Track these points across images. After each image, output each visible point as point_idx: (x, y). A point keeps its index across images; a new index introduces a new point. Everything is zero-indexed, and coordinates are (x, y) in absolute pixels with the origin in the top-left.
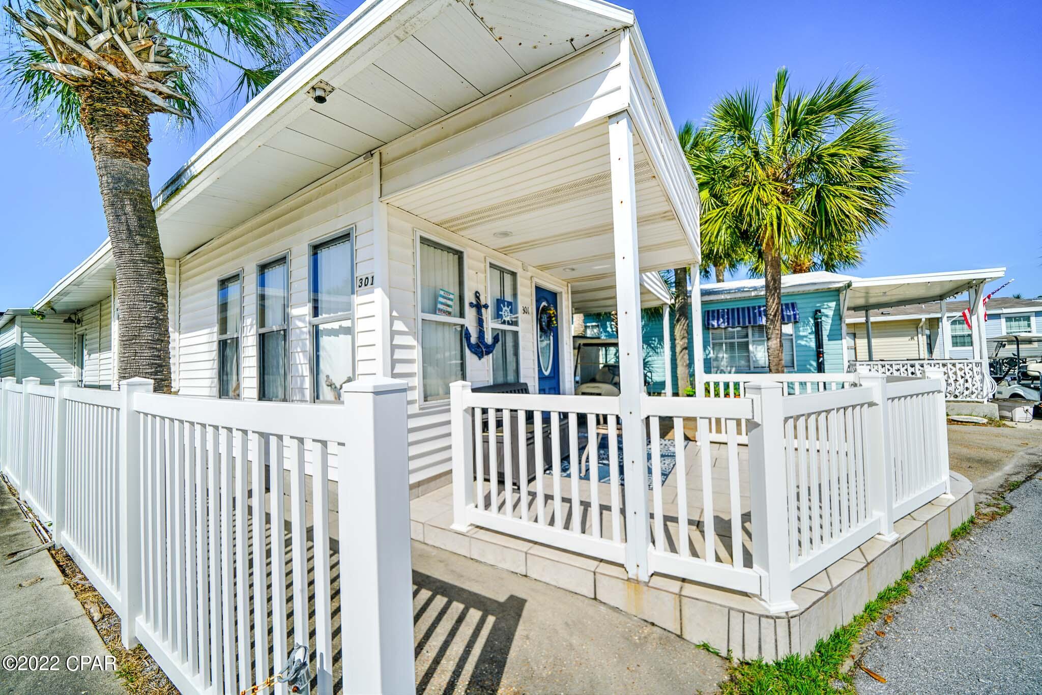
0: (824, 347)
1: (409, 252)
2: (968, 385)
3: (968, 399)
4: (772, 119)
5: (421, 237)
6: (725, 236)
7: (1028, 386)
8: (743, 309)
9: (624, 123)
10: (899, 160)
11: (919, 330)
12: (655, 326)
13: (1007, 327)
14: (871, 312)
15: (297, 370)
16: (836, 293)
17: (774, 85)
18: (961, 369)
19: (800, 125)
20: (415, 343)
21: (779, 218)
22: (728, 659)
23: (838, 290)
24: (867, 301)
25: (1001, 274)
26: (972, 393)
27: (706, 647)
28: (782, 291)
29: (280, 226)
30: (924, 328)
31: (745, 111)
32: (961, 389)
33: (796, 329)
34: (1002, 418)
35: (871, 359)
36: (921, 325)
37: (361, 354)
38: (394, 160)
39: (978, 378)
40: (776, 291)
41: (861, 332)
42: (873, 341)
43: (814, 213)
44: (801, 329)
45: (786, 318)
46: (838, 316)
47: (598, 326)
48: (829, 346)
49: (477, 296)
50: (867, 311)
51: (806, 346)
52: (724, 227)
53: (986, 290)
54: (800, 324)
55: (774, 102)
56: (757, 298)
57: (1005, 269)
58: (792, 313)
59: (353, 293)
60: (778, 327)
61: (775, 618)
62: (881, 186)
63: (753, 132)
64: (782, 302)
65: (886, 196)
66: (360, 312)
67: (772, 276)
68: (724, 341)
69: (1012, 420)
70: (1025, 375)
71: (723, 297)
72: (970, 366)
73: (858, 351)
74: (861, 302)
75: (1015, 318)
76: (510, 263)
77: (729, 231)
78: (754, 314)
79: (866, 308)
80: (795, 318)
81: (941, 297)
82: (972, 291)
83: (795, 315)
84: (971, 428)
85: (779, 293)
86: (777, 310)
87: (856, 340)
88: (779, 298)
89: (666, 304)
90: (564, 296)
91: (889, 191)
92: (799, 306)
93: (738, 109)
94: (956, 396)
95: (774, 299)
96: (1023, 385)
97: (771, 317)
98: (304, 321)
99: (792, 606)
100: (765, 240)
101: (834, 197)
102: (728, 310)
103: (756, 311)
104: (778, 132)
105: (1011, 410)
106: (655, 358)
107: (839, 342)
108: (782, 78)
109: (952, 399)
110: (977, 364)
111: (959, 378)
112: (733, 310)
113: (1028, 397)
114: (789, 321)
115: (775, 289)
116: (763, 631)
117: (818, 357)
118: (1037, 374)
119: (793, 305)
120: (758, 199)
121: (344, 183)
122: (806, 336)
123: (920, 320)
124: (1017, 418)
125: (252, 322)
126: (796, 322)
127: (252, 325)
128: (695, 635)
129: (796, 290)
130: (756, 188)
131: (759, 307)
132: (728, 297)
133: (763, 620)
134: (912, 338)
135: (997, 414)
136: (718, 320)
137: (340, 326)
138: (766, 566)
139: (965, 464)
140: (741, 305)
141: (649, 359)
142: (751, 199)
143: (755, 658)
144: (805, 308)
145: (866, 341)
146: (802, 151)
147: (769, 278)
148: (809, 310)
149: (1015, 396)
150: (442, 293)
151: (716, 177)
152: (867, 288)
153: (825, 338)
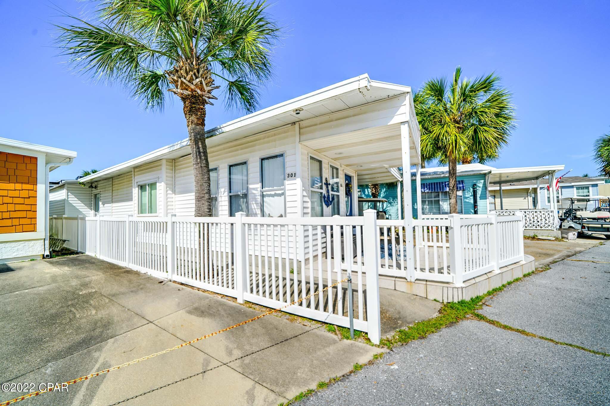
0: (478, 203)
1: (306, 163)
2: (547, 222)
3: (547, 229)
4: (453, 91)
5: (311, 157)
6: (430, 148)
7: (576, 223)
8: (437, 183)
9: (406, 125)
10: (513, 114)
11: (529, 194)
12: (391, 192)
13: (577, 193)
14: (502, 185)
15: (253, 211)
16: (484, 176)
17: (454, 74)
18: (544, 214)
19: (467, 96)
20: (309, 200)
21: (456, 141)
22: (443, 303)
23: (485, 175)
24: (500, 179)
25: (563, 168)
26: (549, 226)
27: (435, 300)
28: (457, 174)
29: (242, 149)
30: (531, 193)
31: (440, 87)
32: (543, 224)
33: (464, 194)
34: (563, 238)
35: (502, 209)
36: (529, 191)
37: (288, 204)
38: (306, 127)
39: (551, 218)
40: (454, 175)
41: (497, 195)
42: (503, 199)
43: (473, 139)
44: (466, 193)
45: (459, 188)
46: (485, 187)
47: (360, 191)
48: (480, 202)
49: (326, 180)
50: (500, 184)
51: (469, 202)
52: (429, 144)
53: (557, 175)
54: (466, 191)
55: (454, 83)
56: (444, 177)
57: (564, 166)
58: (462, 185)
59: (285, 179)
60: (455, 193)
61: (458, 288)
62: (505, 126)
63: (444, 98)
64: (457, 180)
65: (507, 131)
66: (288, 187)
67: (452, 167)
68: (427, 199)
69: (567, 239)
70: (575, 218)
71: (427, 177)
72: (548, 212)
73: (496, 205)
74: (497, 180)
75: (581, 187)
76: (337, 164)
77: (431, 146)
78: (443, 186)
79: (500, 183)
80: (463, 188)
81: (537, 178)
82: (550, 176)
83: (463, 186)
84: (547, 242)
85: (455, 176)
86: (455, 184)
87: (496, 199)
88: (456, 179)
89: (399, 181)
90: (355, 178)
91: (508, 128)
92: (465, 182)
93: (437, 87)
94: (541, 227)
95: (453, 179)
96: (574, 222)
97: (451, 188)
98: (257, 190)
99: (463, 285)
100: (449, 151)
101: (482, 132)
102: (429, 183)
103: (444, 184)
104: (456, 98)
105: (567, 234)
106: (391, 208)
107: (485, 200)
108: (458, 71)
109: (540, 228)
110: (552, 212)
111: (543, 218)
112: (432, 184)
113: (576, 228)
114: (460, 189)
115: (454, 174)
116: (454, 292)
117: (475, 208)
118: (580, 217)
119: (462, 181)
120: (446, 132)
121: (279, 134)
122: (468, 197)
123: (529, 189)
124: (570, 238)
125: (225, 190)
126: (464, 190)
127: (224, 192)
128: (431, 297)
129: (464, 174)
130: (445, 126)
131: (445, 182)
132: (430, 177)
133: (454, 289)
134: (525, 198)
135: (560, 236)
136: (424, 189)
137: (275, 193)
138: (455, 273)
139: (538, 255)
140: (435, 181)
141: (388, 208)
142: (443, 131)
143: (451, 301)
144: (468, 184)
145: (499, 200)
146: (468, 108)
147: (451, 168)
148: (470, 184)
149: (571, 227)
150: (316, 179)
151: (425, 119)
152: (500, 174)
153: (478, 198)
